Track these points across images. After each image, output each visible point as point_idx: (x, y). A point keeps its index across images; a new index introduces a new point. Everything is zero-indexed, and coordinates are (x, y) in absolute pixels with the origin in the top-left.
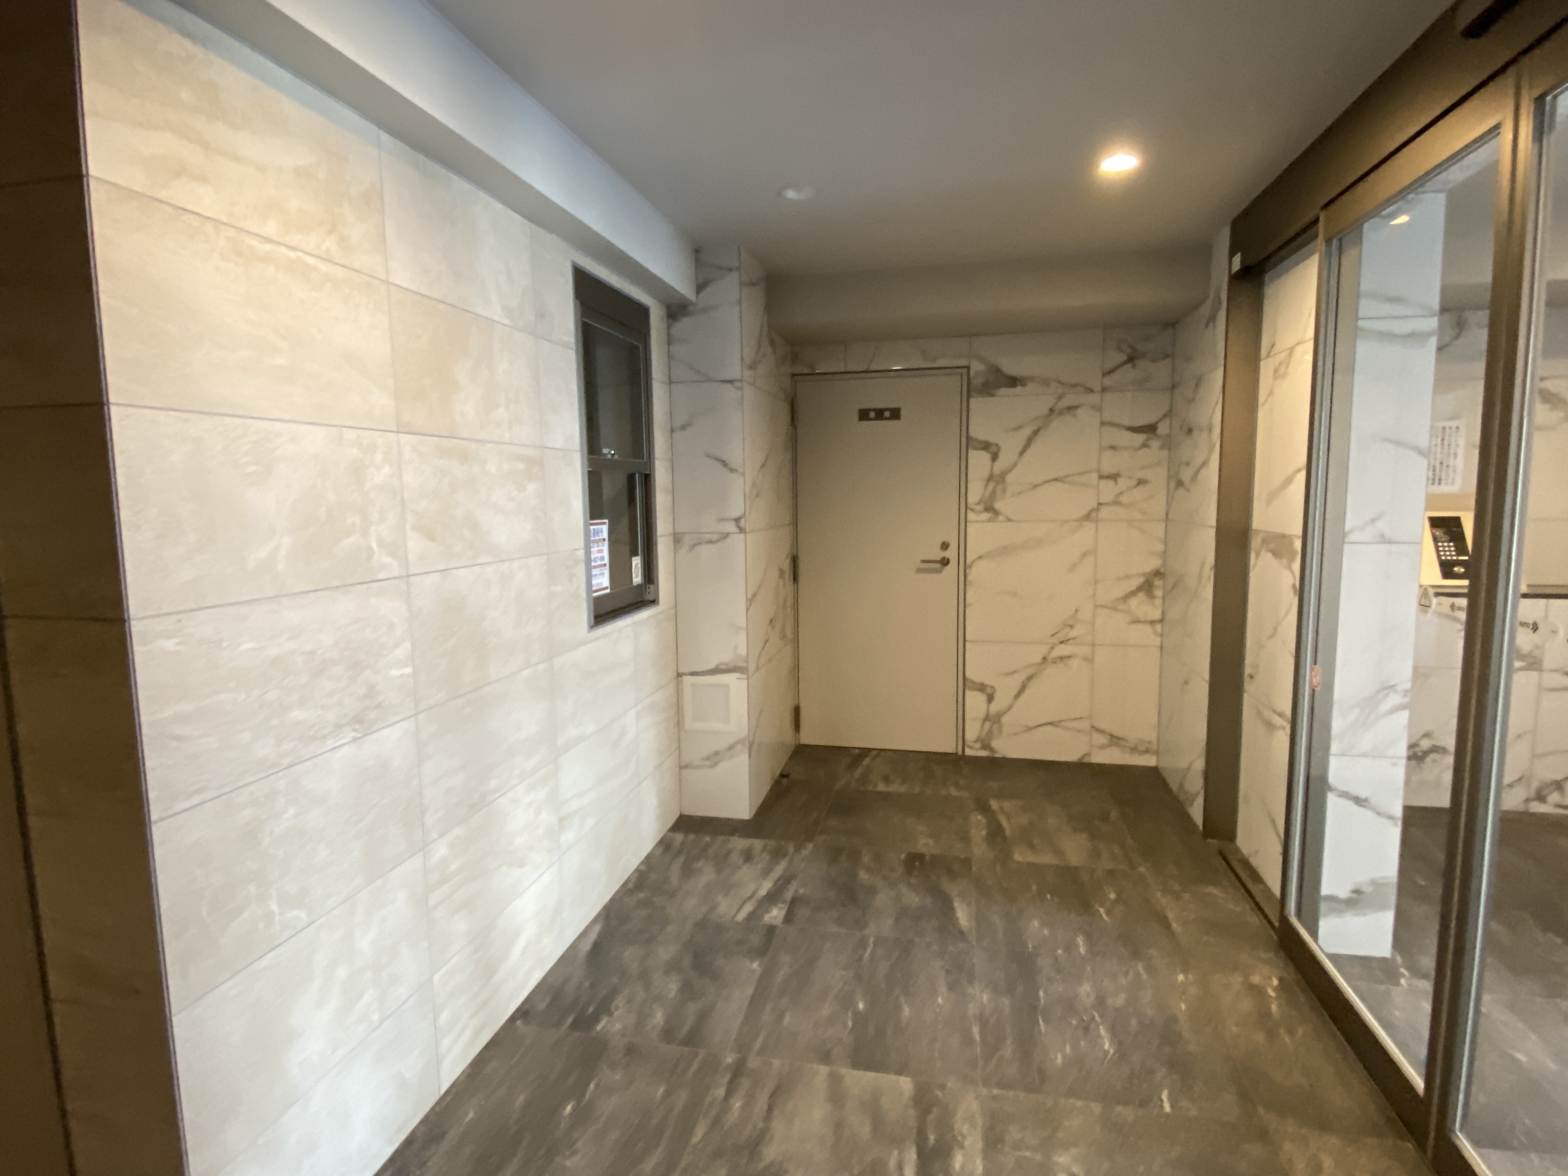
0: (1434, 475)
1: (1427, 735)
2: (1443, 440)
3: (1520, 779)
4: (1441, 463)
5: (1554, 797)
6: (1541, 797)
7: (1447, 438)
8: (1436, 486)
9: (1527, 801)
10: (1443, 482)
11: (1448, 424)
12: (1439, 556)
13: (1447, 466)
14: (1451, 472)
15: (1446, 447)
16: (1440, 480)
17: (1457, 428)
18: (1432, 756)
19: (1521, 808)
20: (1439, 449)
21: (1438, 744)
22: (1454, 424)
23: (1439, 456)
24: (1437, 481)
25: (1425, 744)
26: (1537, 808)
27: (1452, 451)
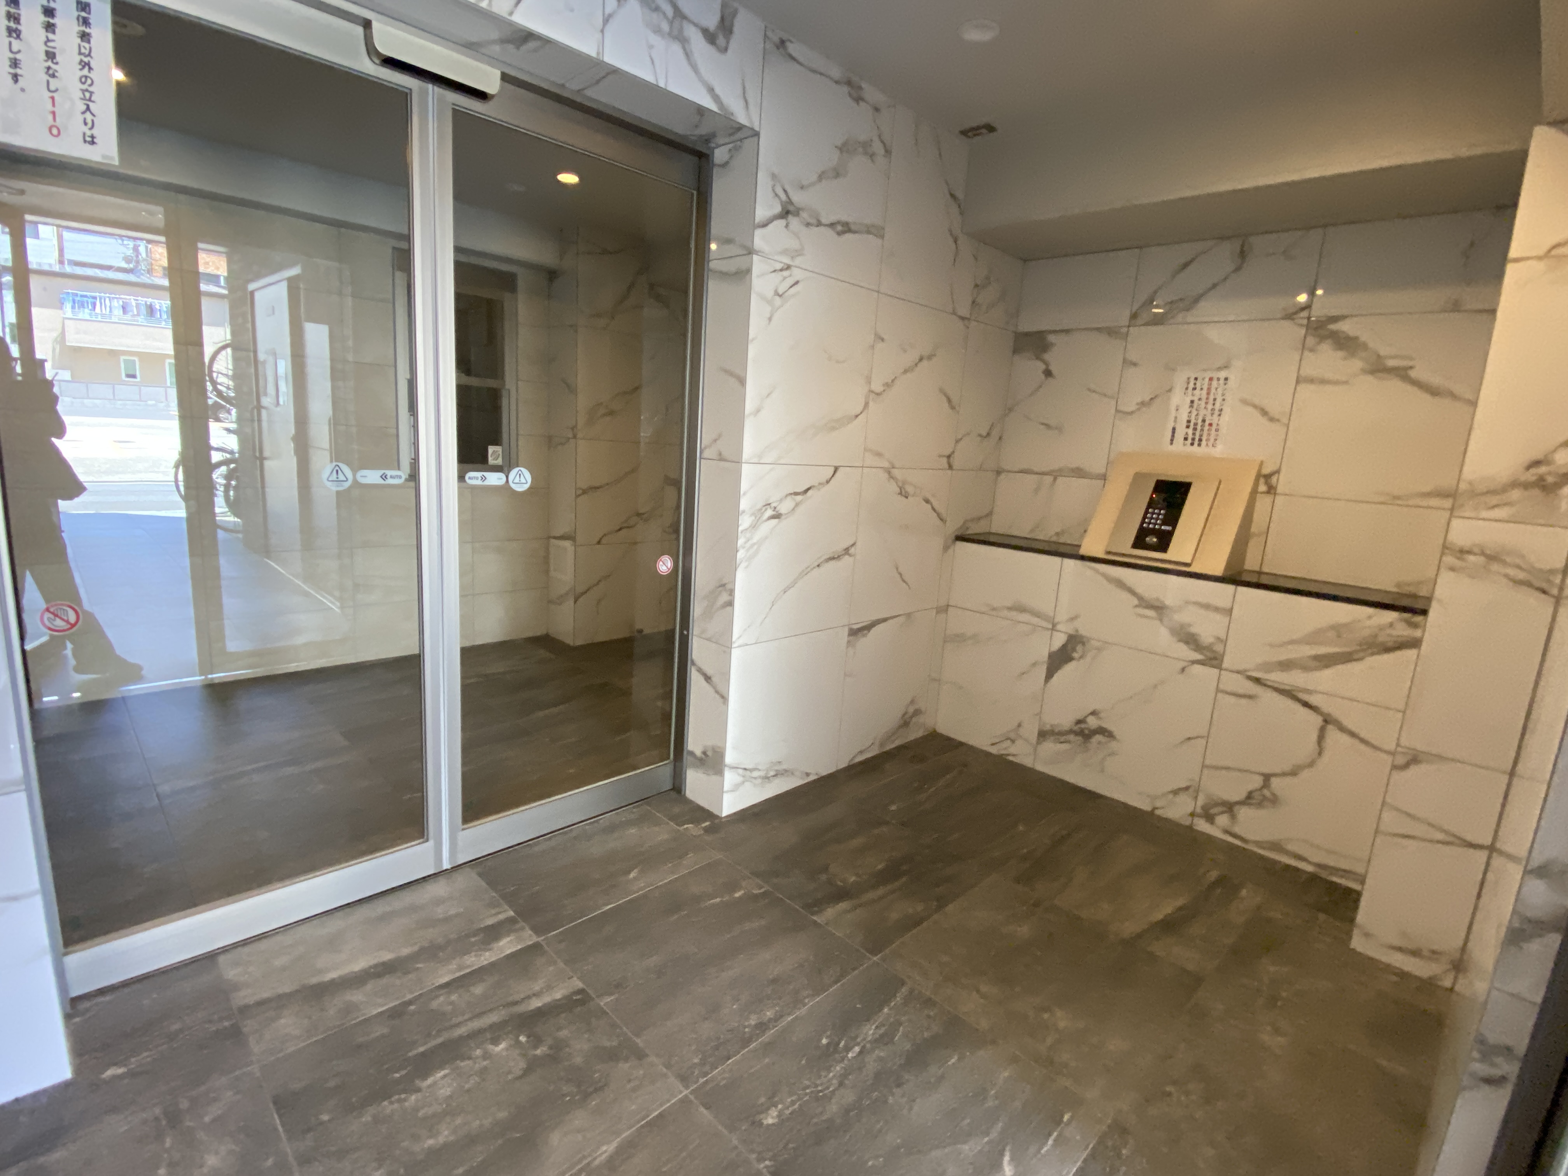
0: (1194, 434)
1: (1094, 713)
2: (1208, 394)
3: (1187, 788)
4: (1204, 421)
5: (1223, 820)
6: (1210, 819)
7: (1213, 390)
8: (1196, 447)
9: (1192, 815)
10: (1204, 443)
11: (1215, 375)
12: (1143, 522)
13: (1210, 425)
14: (1213, 432)
15: (1211, 401)
16: (1200, 440)
17: (1226, 379)
18: (1098, 738)
19: (1187, 822)
20: (1203, 403)
21: (1104, 725)
22: (1222, 374)
23: (1202, 412)
24: (1196, 442)
25: (1092, 722)
26: (1202, 826)
27: (1217, 406)
